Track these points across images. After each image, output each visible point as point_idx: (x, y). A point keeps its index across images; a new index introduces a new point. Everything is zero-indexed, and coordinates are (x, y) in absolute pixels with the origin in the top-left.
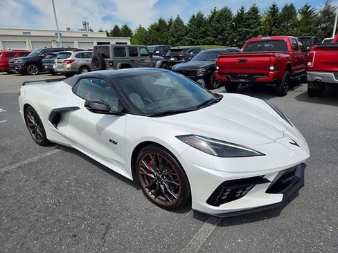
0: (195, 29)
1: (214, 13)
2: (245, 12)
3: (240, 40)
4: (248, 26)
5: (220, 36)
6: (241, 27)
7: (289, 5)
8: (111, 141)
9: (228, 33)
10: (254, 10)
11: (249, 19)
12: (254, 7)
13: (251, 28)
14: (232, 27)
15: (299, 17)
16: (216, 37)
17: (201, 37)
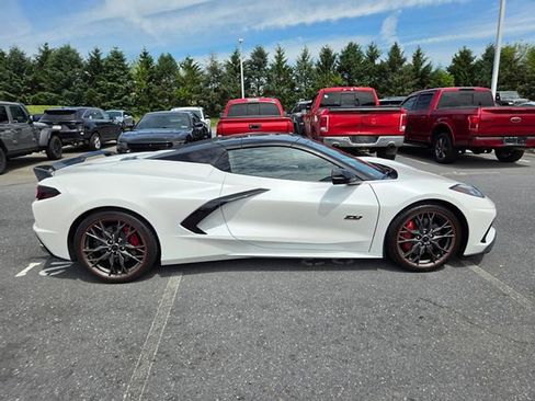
0: (11, 76)
1: (46, 53)
2: (102, 57)
3: (104, 99)
4: (114, 78)
5: (66, 92)
6: (101, 79)
7: (166, 55)
8: (348, 217)
9: (81, 88)
10: (118, 57)
11: (112, 69)
12: (115, 52)
13: (119, 83)
14: (85, 78)
15: (182, 72)
16: (58, 92)
17: (27, 91)
